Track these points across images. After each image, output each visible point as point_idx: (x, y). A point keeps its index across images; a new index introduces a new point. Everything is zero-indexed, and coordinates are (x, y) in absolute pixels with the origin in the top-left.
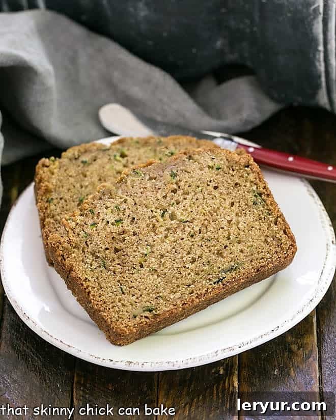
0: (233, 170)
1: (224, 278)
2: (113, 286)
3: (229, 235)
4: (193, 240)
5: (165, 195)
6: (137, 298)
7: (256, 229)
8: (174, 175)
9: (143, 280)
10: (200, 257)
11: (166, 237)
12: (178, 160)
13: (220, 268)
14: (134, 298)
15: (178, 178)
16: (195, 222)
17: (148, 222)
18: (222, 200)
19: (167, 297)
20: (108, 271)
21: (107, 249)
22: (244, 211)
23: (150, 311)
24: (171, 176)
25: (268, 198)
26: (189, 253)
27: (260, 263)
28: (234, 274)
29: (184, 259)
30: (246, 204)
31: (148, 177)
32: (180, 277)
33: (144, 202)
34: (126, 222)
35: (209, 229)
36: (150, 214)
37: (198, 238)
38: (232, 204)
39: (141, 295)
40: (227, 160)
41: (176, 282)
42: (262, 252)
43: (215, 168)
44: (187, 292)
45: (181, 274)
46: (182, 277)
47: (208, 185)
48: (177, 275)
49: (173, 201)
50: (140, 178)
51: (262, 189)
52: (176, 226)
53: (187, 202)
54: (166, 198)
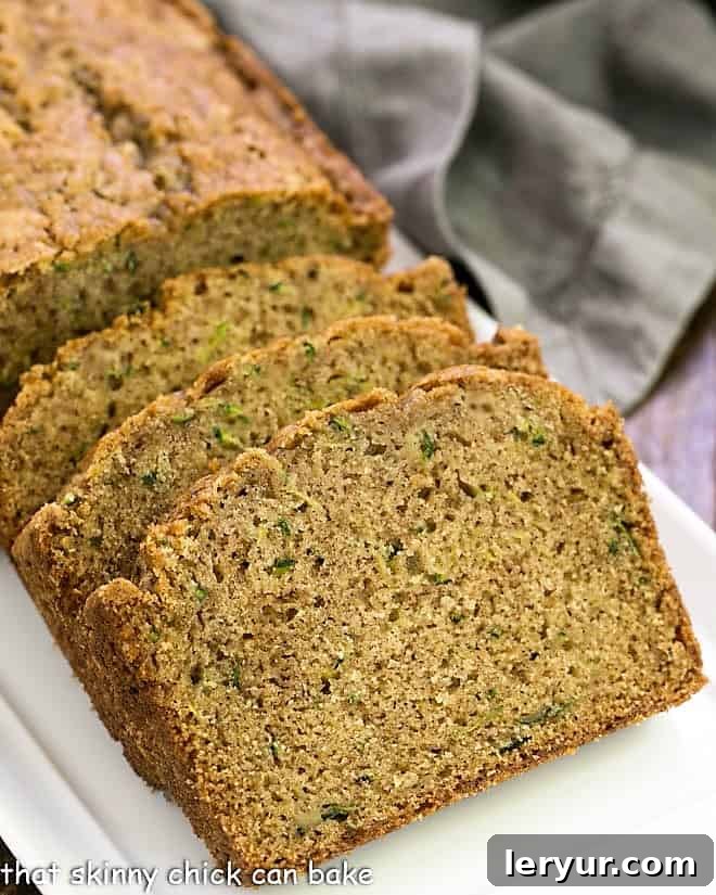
0: (573, 452)
1: (526, 739)
2: (255, 743)
3: (545, 627)
4: (458, 631)
5: (402, 503)
6: (311, 779)
7: (610, 616)
8: (429, 448)
9: (328, 730)
10: (473, 677)
11: (393, 617)
12: (443, 404)
13: (517, 709)
14: (304, 777)
15: (438, 457)
16: (469, 586)
17: (356, 575)
18: (539, 534)
19: (383, 782)
20: (246, 698)
21: (247, 636)
22: (586, 570)
23: (341, 817)
24: (423, 448)
25: (645, 538)
26: (445, 663)
27: (613, 707)
28: (550, 732)
29: (434, 680)
30: (594, 552)
31: (365, 444)
32: (418, 726)
33: (352, 519)
34: (302, 568)
35: (498, 607)
36: (360, 552)
37: (469, 627)
38: (560, 547)
39: (321, 771)
40: (562, 418)
41: (408, 740)
42: (620, 679)
43: (531, 438)
44: (435, 771)
45: (421, 717)
46: (423, 728)
47: (509, 487)
48: (414, 722)
49: (420, 523)
50: (345, 445)
51: (634, 513)
52: (421, 591)
53: (453, 530)
54: (403, 511)
